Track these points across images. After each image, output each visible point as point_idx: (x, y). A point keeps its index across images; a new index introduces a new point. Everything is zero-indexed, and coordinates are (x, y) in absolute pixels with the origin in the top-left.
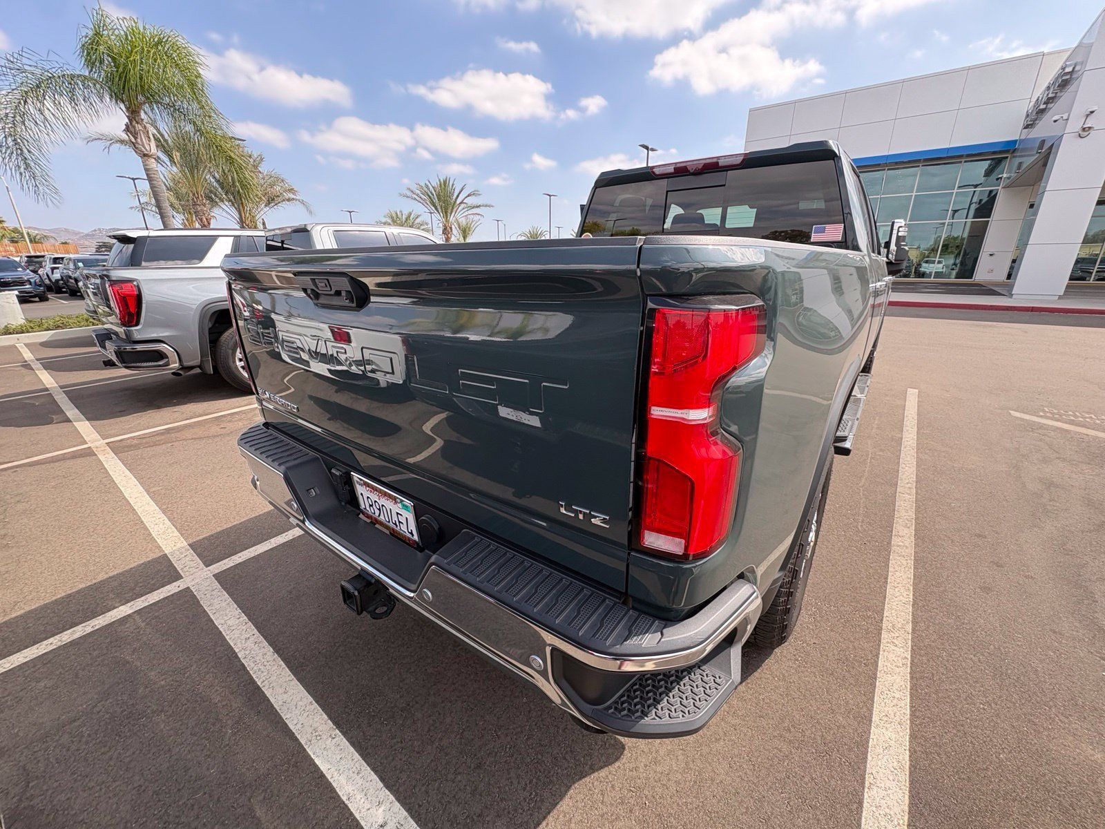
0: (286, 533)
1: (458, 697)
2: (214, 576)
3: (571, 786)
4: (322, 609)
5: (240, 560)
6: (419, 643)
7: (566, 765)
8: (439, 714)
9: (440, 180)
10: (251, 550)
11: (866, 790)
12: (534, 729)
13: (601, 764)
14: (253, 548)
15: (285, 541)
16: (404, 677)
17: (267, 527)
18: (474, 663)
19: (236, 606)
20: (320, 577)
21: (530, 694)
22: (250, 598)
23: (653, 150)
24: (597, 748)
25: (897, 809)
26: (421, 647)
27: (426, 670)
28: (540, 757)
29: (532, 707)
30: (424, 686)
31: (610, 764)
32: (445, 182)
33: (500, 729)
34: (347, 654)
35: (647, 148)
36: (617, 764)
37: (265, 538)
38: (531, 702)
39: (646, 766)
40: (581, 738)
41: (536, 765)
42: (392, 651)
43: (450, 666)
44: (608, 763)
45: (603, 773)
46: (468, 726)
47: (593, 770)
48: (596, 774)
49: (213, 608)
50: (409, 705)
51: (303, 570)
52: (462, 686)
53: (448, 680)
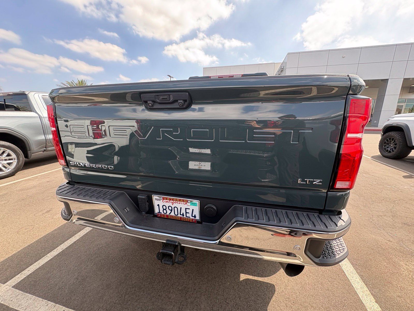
0: (56, 249)
1: (200, 294)
2: (12, 287)
3: (267, 309)
4: (103, 281)
5: (30, 272)
6: (167, 278)
7: (260, 302)
8: (197, 306)
9: (79, 81)
10: (35, 264)
11: (342, 267)
12: (239, 294)
13: (271, 295)
14: (36, 263)
15: (58, 253)
16: (170, 296)
17: (40, 249)
18: (198, 277)
19: (41, 299)
20: (92, 265)
21: (229, 280)
22: (49, 291)
23: (172, 77)
24: (266, 290)
25: (352, 270)
26: (169, 279)
27: (178, 288)
28: (249, 304)
29: (233, 285)
30: (182, 296)
31: (274, 294)
32: (82, 82)
33: (227, 300)
34: (132, 298)
35: (170, 76)
36: (276, 293)
37: (42, 255)
38: (231, 283)
39: (285, 289)
40: (258, 289)
41: (249, 308)
42: (156, 286)
43: (188, 282)
44: (273, 294)
45: (274, 298)
46: (213, 305)
47: (270, 299)
48: (272, 300)
49: (23, 306)
50: (180, 308)
51: (79, 265)
52: (199, 289)
53: (191, 289)
